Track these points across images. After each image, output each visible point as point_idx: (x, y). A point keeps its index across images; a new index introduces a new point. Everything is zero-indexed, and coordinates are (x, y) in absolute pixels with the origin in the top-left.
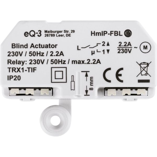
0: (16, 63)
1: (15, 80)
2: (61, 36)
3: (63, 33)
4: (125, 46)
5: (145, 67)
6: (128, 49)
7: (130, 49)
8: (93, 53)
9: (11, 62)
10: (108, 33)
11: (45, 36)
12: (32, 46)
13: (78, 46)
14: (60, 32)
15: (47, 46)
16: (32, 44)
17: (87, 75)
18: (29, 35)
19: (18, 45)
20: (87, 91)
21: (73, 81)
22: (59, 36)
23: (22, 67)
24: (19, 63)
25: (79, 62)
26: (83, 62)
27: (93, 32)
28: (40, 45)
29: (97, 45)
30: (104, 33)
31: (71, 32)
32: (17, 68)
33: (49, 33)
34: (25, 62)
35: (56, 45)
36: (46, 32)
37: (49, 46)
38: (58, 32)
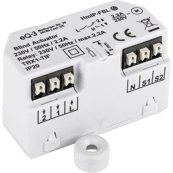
0: (26, 58)
1: (34, 68)
2: (56, 28)
3: (56, 27)
4: (118, 16)
5: (148, 22)
6: (123, 17)
7: (124, 16)
8: (93, 29)
9: (22, 59)
10: (96, 14)
11: (41, 33)
12: (34, 43)
13: (76, 30)
14: (53, 27)
15: (48, 39)
16: (33, 42)
17: (99, 44)
18: (25, 38)
19: (20, 47)
20: (108, 53)
21: (90, 51)
22: (54, 29)
23: (34, 59)
24: (30, 57)
25: (86, 38)
26: (89, 37)
27: (83, 17)
28: (41, 40)
29: (93, 24)
30: (93, 15)
31: (63, 24)
32: (31, 60)
33: (43, 31)
34: (35, 54)
35: (56, 35)
36: (39, 31)
37: (49, 38)
38: (51, 27)
